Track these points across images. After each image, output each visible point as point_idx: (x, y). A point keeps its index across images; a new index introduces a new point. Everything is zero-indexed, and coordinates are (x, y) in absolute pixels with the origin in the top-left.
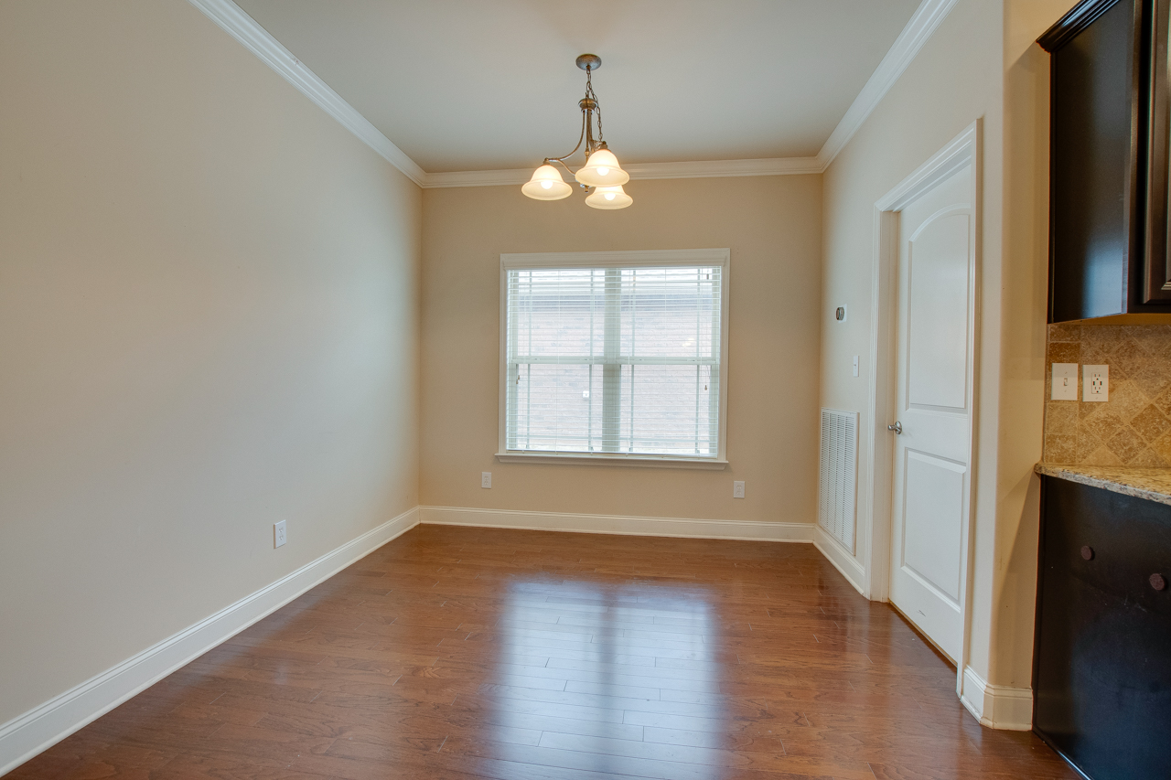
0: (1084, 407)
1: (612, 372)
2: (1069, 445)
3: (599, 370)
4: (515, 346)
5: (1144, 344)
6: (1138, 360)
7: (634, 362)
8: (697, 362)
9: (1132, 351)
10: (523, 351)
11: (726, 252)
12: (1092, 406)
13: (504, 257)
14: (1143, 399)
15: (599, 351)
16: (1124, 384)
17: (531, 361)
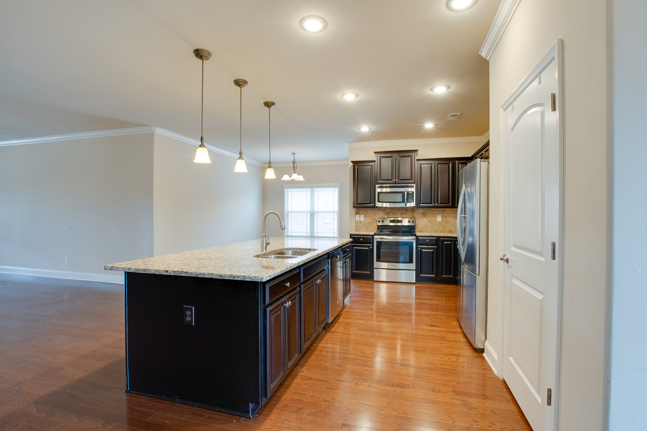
0: (361, 222)
1: (312, 215)
2: (359, 228)
3: (309, 214)
4: (288, 208)
5: (369, 212)
6: (368, 214)
7: (318, 212)
8: (333, 212)
9: (368, 213)
10: (290, 210)
11: (339, 184)
12: (362, 222)
13: (284, 185)
14: (369, 221)
15: (309, 209)
16: (366, 218)
17: (292, 212)
